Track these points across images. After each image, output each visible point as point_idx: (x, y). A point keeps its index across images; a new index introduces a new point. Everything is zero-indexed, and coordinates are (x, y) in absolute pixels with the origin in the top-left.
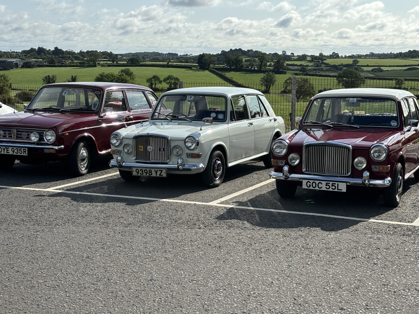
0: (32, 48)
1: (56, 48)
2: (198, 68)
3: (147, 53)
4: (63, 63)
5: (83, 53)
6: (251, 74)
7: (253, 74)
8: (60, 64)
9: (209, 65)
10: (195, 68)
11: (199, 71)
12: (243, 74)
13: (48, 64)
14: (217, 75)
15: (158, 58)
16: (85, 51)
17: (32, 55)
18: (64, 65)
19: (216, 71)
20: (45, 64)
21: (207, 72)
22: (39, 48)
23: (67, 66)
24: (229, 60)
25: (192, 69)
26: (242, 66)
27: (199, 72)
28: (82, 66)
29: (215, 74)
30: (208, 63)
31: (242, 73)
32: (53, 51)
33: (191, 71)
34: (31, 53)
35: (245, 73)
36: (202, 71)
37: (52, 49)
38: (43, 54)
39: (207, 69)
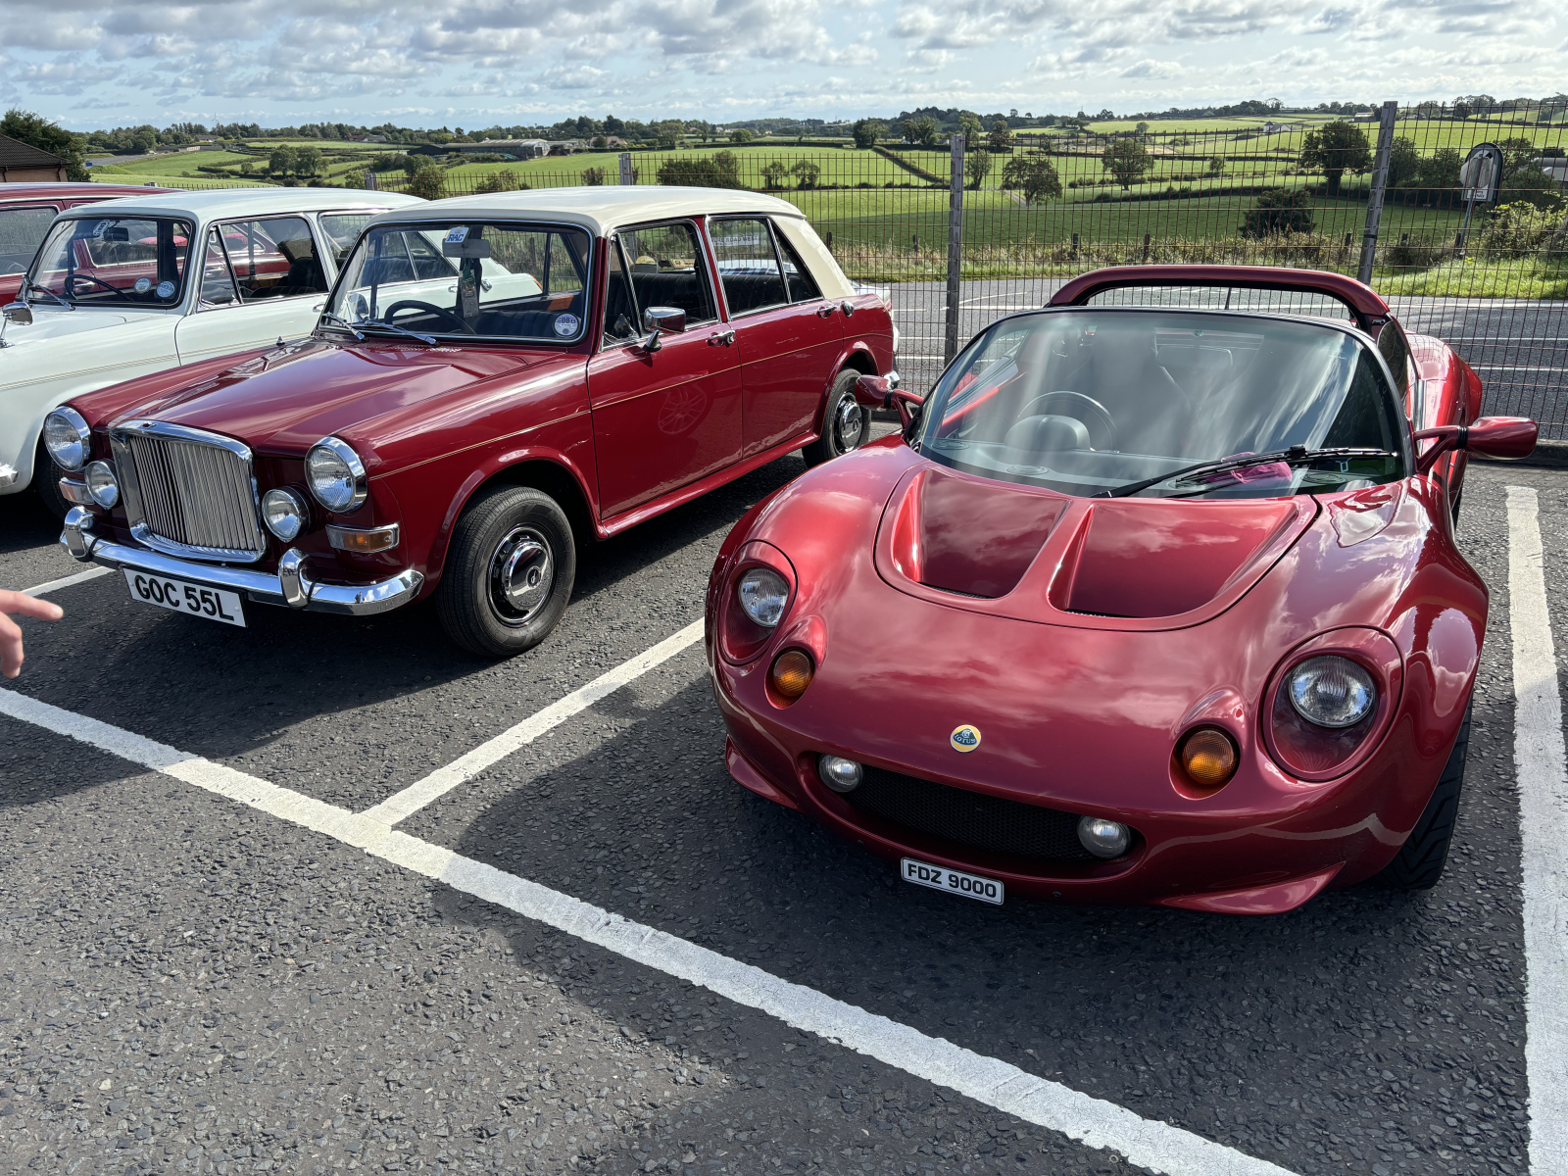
1: (610, 118)
2: (854, 145)
3: (770, 120)
5: (657, 124)
8: (612, 147)
9: (873, 140)
10: (848, 146)
11: (854, 150)
13: (593, 147)
14: (887, 158)
17: (568, 132)
19: (887, 150)
20: (588, 147)
21: (868, 152)
22: (581, 119)
24: (910, 130)
25: (843, 149)
26: (933, 139)
28: (650, 149)
29: (884, 157)
30: (872, 136)
32: (605, 123)
33: (841, 151)
34: (568, 129)
36: (860, 150)
37: (604, 119)
38: (587, 130)
39: (869, 147)
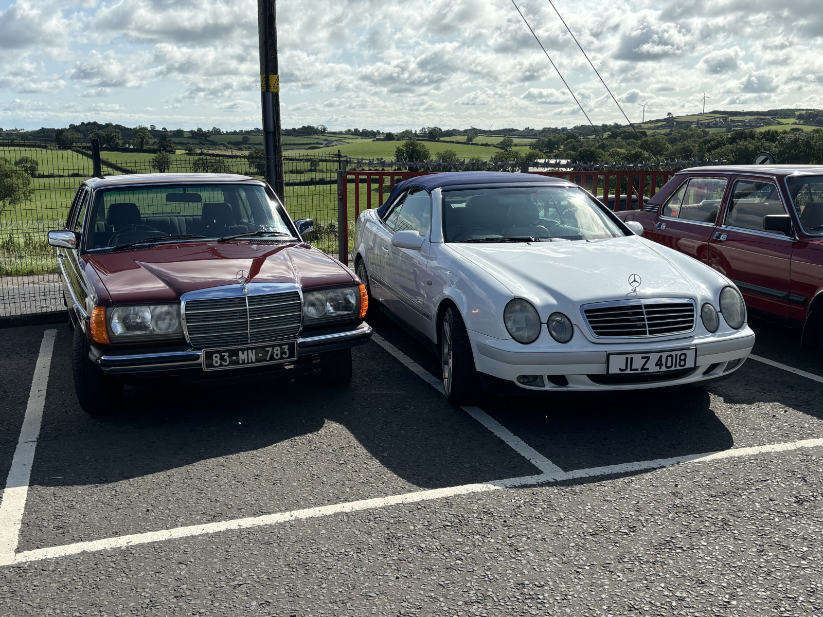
9: (72, 144)
26: (117, 144)
30: (69, 141)
39: (69, 148)
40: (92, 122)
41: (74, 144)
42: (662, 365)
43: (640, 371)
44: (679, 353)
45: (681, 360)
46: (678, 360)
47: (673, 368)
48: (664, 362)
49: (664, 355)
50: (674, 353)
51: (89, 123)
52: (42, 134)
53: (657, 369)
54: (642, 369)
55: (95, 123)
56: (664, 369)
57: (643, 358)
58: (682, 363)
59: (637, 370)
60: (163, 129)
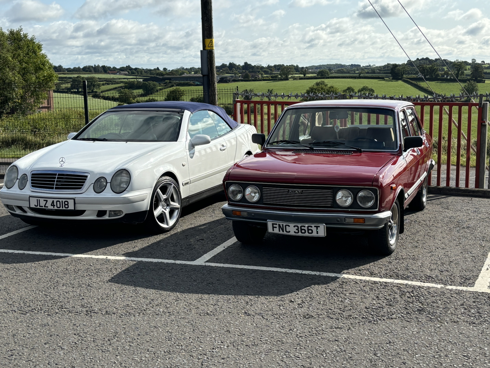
0: (223, 64)
1: (246, 63)
2: (391, 78)
4: (256, 78)
6: (447, 84)
7: (449, 84)
8: (253, 79)
9: (402, 75)
10: (387, 79)
11: (392, 81)
12: (439, 84)
13: (242, 79)
14: (411, 85)
15: (343, 70)
16: (273, 65)
17: (224, 71)
18: (258, 79)
19: (410, 81)
20: (239, 78)
21: (400, 82)
23: (261, 80)
25: (385, 80)
26: (438, 75)
27: (392, 83)
28: (275, 80)
29: (409, 84)
30: (401, 73)
31: (438, 82)
33: (383, 82)
34: (224, 69)
35: (441, 83)
36: (395, 81)
38: (235, 70)
39: (400, 79)
40: (425, 57)
41: (405, 76)
42: (55, 206)
43: (44, 208)
44: (64, 200)
45: (65, 205)
46: (64, 205)
47: (61, 208)
48: (55, 204)
49: (55, 200)
50: (61, 200)
51: (423, 59)
52: (386, 69)
53: (52, 208)
54: (45, 206)
55: (427, 59)
56: (56, 208)
57: (44, 200)
58: (66, 206)
59: (42, 207)
60: (482, 62)
